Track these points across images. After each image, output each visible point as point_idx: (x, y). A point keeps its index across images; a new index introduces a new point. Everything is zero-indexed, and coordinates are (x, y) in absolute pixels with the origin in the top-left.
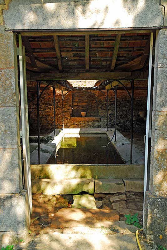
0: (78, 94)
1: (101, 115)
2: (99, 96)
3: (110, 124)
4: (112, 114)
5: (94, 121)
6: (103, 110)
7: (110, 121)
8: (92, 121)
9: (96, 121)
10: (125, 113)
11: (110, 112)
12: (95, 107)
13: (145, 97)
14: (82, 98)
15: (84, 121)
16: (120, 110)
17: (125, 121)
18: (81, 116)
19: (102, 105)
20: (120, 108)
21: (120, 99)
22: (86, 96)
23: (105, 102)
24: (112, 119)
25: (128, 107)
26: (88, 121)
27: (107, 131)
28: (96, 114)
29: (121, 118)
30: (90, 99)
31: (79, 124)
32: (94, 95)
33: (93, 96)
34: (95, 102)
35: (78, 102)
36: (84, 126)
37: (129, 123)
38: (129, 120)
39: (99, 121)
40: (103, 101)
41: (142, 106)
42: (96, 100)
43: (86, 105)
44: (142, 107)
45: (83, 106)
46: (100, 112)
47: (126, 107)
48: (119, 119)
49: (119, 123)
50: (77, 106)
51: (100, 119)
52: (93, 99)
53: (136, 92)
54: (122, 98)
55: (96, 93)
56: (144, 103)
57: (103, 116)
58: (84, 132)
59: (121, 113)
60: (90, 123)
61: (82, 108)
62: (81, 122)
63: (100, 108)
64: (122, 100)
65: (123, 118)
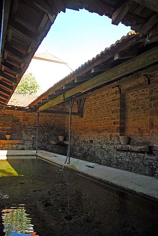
0: (3, 118)
1: (25, 138)
2: (23, 121)
3: (33, 147)
4: (35, 138)
5: (18, 144)
6: (27, 134)
7: (33, 145)
8: (16, 144)
9: (20, 144)
10: (46, 137)
11: (33, 136)
12: (18, 131)
13: (63, 124)
14: (7, 122)
15: (8, 144)
16: (42, 135)
17: (46, 144)
18: (6, 139)
19: (26, 129)
20: (42, 133)
21: (42, 125)
22: (11, 121)
23: (29, 127)
24: (34, 142)
25: (49, 132)
26: (12, 144)
27: (37, 153)
28: (20, 138)
29: (43, 141)
30: (14, 124)
31: (3, 147)
32: (19, 120)
33: (17, 121)
34: (19, 127)
35: (3, 125)
36: (8, 148)
37: (49, 146)
38: (49, 144)
39: (22, 144)
40: (27, 125)
41: (60, 131)
42: (20, 125)
43: (10, 129)
44: (61, 133)
45: (7, 130)
46: (24, 136)
47: (47, 132)
48: (41, 143)
49: (40, 146)
50: (2, 130)
51: (24, 142)
52: (17, 124)
53: (56, 120)
54: (44, 124)
55: (20, 118)
56: (62, 129)
57: (27, 139)
58: (13, 154)
59: (43, 138)
60: (14, 146)
61: (6, 132)
62: (5, 145)
63: (24, 132)
64: (44, 126)
65: (45, 141)
